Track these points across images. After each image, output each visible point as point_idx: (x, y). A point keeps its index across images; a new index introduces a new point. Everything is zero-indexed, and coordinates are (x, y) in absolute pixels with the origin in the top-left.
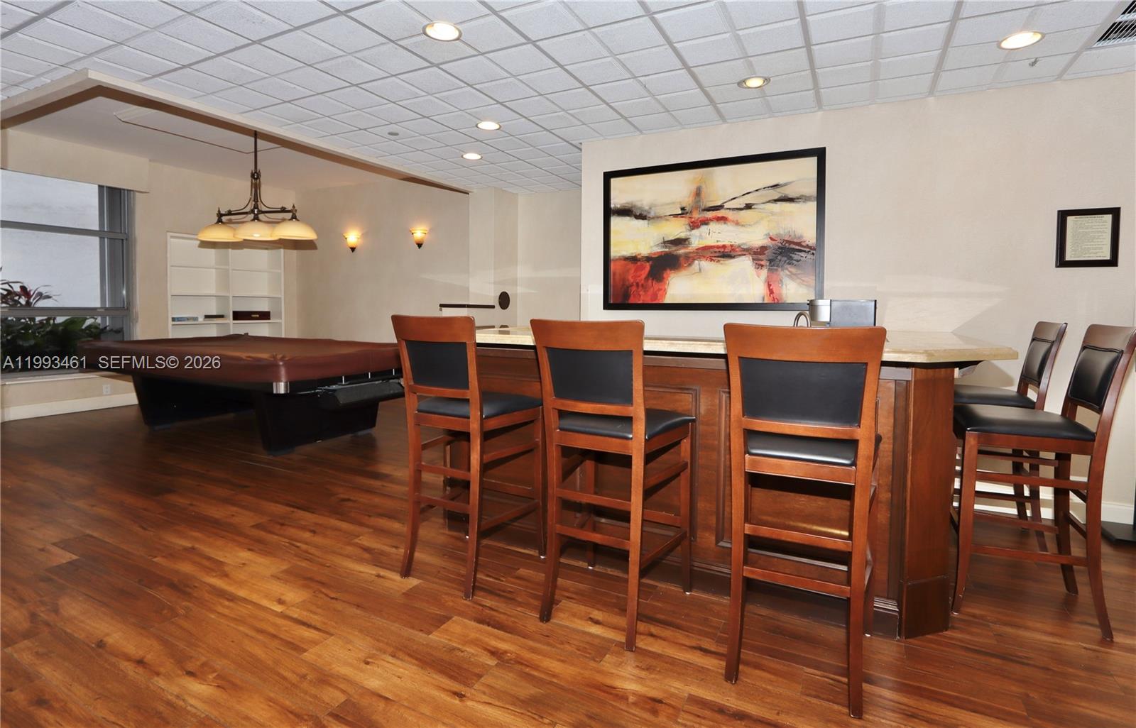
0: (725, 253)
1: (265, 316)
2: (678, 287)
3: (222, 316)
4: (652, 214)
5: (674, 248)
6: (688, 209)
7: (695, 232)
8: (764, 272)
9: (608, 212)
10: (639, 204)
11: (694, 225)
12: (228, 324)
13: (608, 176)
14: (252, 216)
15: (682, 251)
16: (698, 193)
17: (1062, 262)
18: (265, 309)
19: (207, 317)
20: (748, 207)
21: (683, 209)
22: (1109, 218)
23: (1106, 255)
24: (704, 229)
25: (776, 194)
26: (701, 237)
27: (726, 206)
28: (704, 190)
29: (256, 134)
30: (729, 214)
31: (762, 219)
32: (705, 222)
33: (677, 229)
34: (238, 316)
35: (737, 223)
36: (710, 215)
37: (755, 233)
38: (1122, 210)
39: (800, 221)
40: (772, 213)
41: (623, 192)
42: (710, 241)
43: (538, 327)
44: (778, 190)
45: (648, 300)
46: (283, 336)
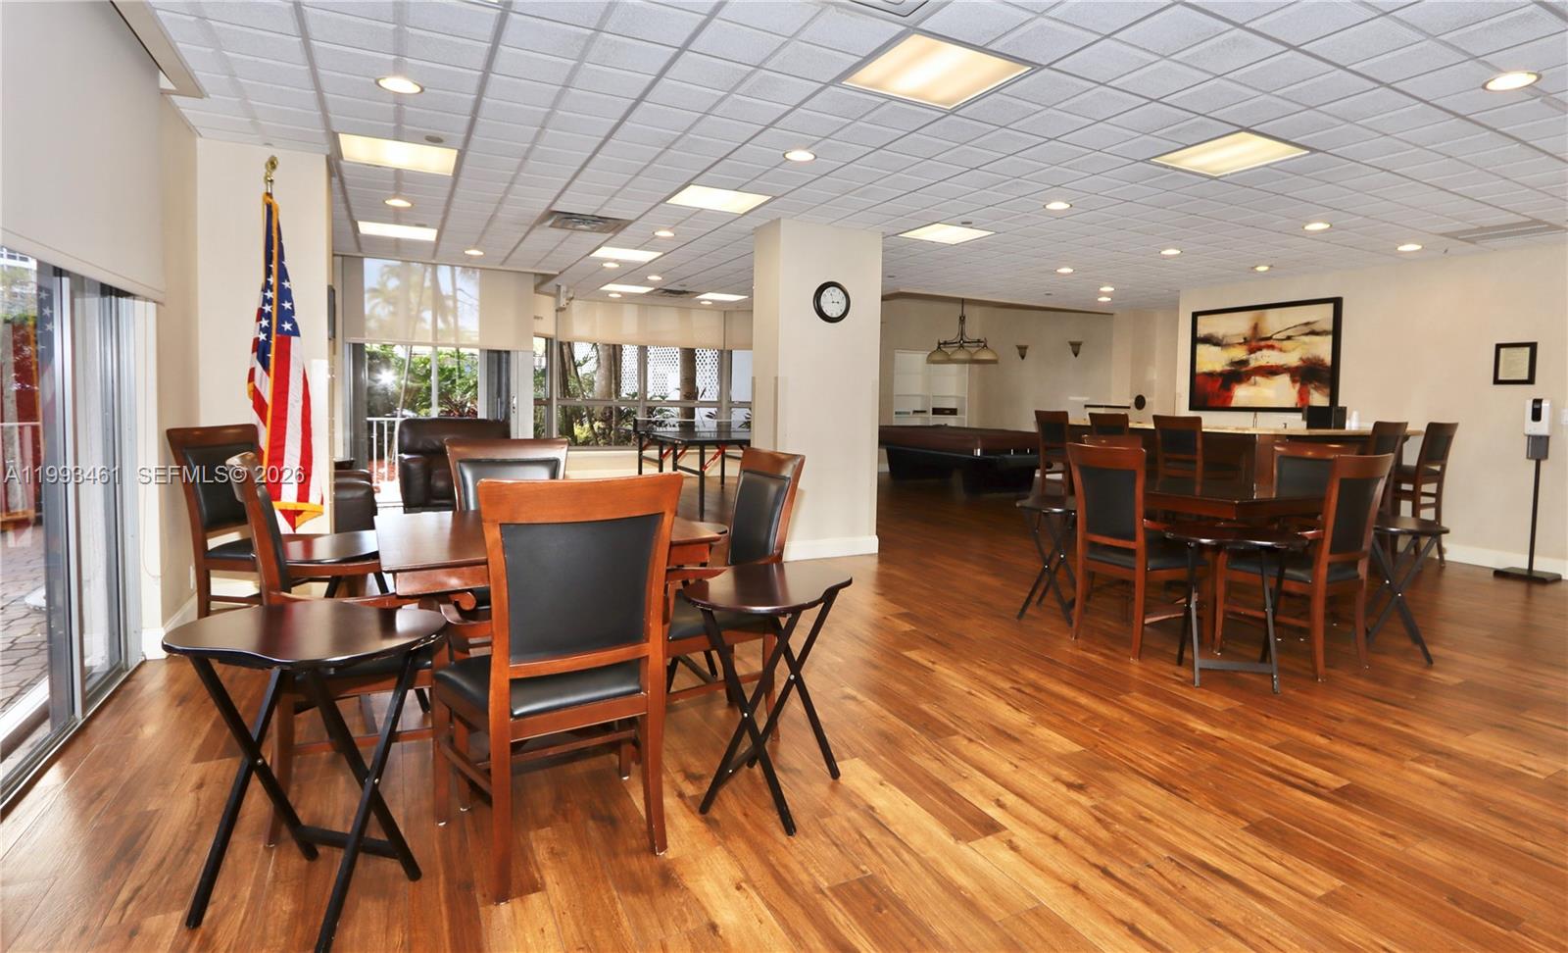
0: (1271, 371)
1: (953, 412)
2: (1242, 394)
3: (924, 412)
4: (1224, 343)
5: (1238, 367)
6: (1248, 339)
7: (1252, 355)
8: (1298, 386)
9: (1196, 340)
10: (1216, 335)
11: (1252, 351)
12: (928, 418)
13: (1195, 315)
14: (958, 344)
15: (1244, 369)
16: (1256, 328)
17: (1497, 381)
18: (953, 406)
19: (915, 412)
20: (1289, 338)
21: (1245, 339)
22: (1527, 350)
23: (1525, 377)
24: (1259, 354)
25: (1307, 329)
26: (1256, 359)
27: (1274, 337)
28: (1259, 326)
29: (963, 301)
30: (1276, 344)
31: (1297, 347)
32: (1260, 349)
33: (1240, 353)
34: (936, 411)
35: (1281, 350)
36: (1263, 343)
37: (1292, 359)
38: (1539, 345)
39: (1322, 348)
40: (1305, 343)
41: (1206, 326)
42: (1263, 362)
43: (1156, 419)
44: (1310, 326)
45: (1220, 405)
46: (966, 426)
